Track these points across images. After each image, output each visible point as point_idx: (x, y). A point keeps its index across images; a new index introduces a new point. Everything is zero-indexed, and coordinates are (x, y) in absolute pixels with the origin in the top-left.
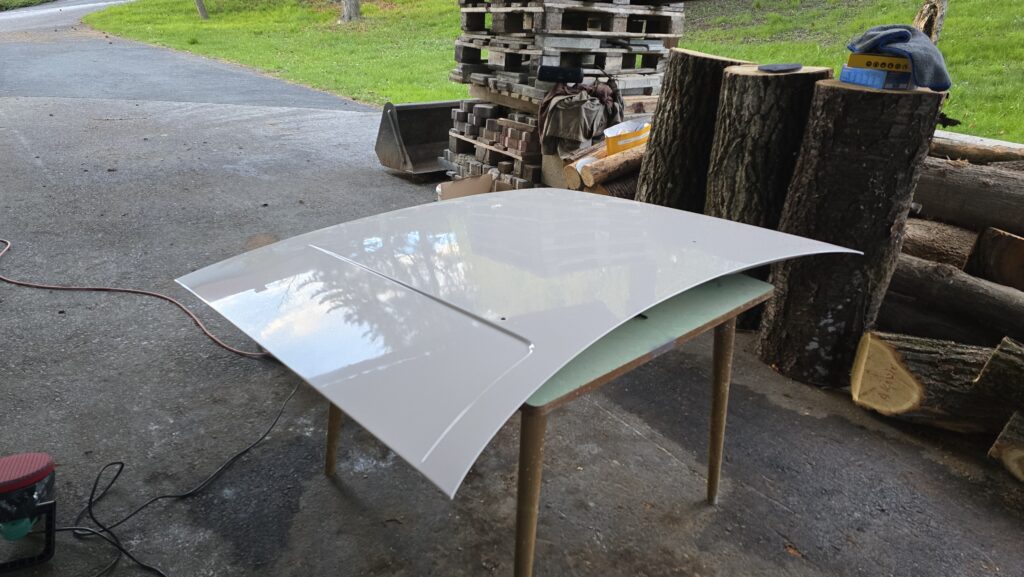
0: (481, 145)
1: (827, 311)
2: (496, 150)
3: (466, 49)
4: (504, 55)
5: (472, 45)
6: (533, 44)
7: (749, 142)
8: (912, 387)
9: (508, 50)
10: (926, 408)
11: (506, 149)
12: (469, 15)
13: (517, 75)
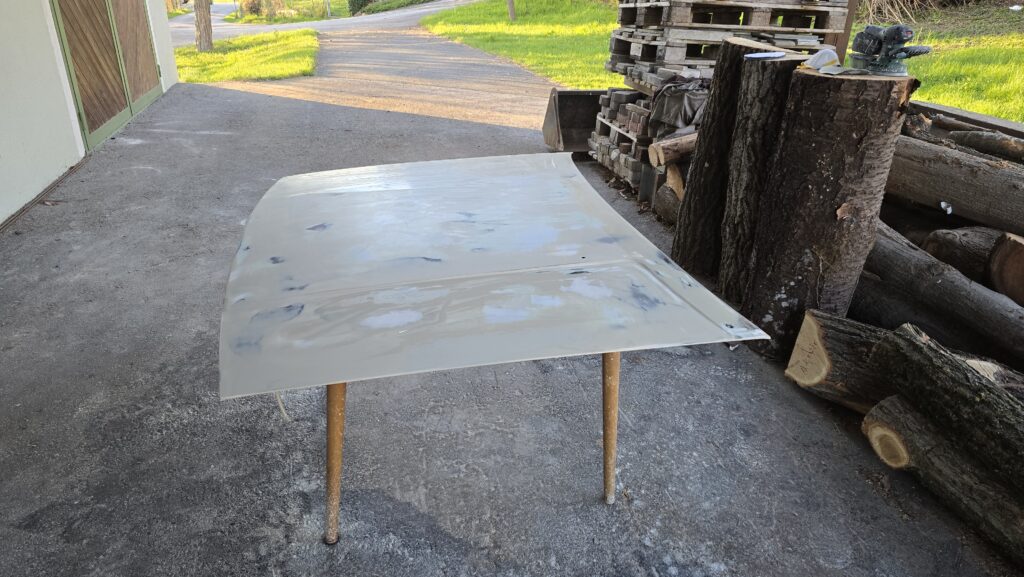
0: (615, 128)
1: (781, 286)
2: (622, 132)
3: (618, 41)
4: (641, 46)
5: (622, 38)
6: (662, 36)
7: (750, 124)
8: (824, 362)
9: (644, 42)
10: (830, 383)
11: (628, 132)
12: (624, 9)
13: (648, 64)
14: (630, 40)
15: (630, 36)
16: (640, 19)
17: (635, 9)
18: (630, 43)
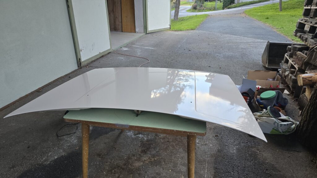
0: (290, 61)
2: (293, 64)
3: (300, 23)
5: (302, 22)
9: (311, 25)
11: (295, 64)
12: (306, 9)
13: (311, 35)
14: (306, 23)
15: (306, 21)
16: (312, 14)
17: (311, 9)
18: (305, 24)
